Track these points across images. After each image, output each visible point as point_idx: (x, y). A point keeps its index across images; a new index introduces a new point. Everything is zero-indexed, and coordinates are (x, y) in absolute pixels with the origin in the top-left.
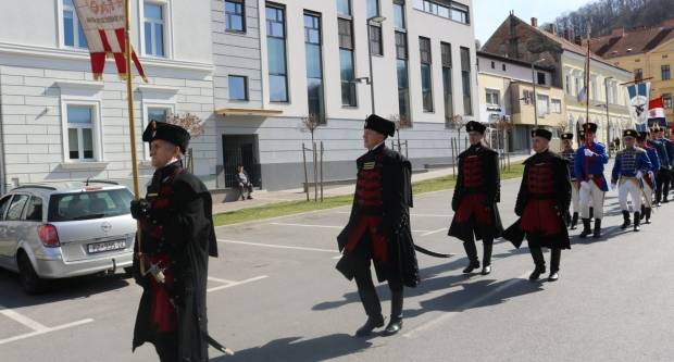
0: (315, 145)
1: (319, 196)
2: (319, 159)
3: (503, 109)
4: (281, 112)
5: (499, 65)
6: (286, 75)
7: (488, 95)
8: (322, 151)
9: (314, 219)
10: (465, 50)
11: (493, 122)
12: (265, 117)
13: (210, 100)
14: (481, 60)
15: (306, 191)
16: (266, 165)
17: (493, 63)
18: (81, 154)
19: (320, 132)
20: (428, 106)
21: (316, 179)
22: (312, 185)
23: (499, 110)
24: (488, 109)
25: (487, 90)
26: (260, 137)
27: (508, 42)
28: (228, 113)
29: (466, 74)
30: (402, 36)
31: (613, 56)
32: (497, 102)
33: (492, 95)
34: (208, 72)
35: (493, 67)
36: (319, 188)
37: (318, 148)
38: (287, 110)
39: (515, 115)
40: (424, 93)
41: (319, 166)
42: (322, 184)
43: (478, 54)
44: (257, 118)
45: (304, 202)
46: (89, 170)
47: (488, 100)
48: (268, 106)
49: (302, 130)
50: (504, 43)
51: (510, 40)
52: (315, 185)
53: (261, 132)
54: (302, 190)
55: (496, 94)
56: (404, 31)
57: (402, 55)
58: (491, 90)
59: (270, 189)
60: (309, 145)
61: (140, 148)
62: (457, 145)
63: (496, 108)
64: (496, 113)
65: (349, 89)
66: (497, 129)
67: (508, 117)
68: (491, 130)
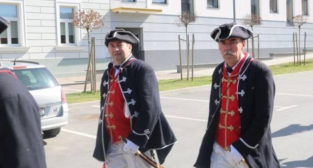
0: (188, 37)
1: (190, 76)
2: (191, 48)
4: (160, 11)
8: (193, 41)
9: (187, 94)
12: (148, 15)
15: (179, 71)
16: (146, 51)
18: (9, 41)
19: (192, 27)
20: (274, 8)
21: (188, 63)
22: (185, 67)
26: (144, 30)
28: (120, 11)
36: (190, 70)
37: (191, 39)
38: (165, 9)
41: (191, 53)
42: (193, 67)
44: (142, 15)
45: (179, 80)
46: (15, 52)
48: (151, 6)
49: (178, 25)
52: (187, 67)
53: (145, 27)
54: (176, 71)
60: (184, 37)
61: (54, 36)
62: (298, 40)
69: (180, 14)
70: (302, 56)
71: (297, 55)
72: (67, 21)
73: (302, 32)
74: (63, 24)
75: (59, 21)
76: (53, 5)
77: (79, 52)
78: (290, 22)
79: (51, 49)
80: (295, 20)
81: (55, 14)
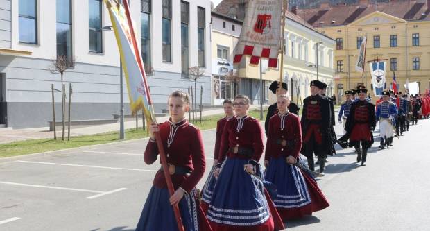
0: (64, 86)
1: (66, 135)
2: (67, 100)
3: (231, 63)
4: (30, 53)
5: (229, 25)
6: (36, 18)
7: (219, 51)
8: (71, 93)
9: (62, 157)
10: (201, 10)
11: (223, 74)
14: (215, 19)
15: (53, 129)
17: (224, 23)
19: (69, 75)
20: (167, 57)
21: (64, 118)
22: (59, 124)
23: (228, 65)
24: (219, 63)
25: (218, 46)
26: (7, 76)
27: (237, 6)
29: (201, 30)
31: (320, 25)
32: (226, 57)
33: (222, 51)
35: (224, 26)
36: (66, 127)
37: (67, 89)
38: (36, 52)
39: (242, 70)
41: (67, 107)
42: (69, 124)
43: (213, 14)
45: (51, 141)
47: (219, 55)
48: (16, 47)
49: (52, 72)
50: (233, 6)
51: (239, 5)
52: (63, 124)
54: (48, 128)
55: (226, 50)
57: (146, 10)
58: (221, 46)
59: (15, 127)
60: (58, 86)
63: (226, 62)
64: (224, 66)
65: (96, 36)
66: (226, 81)
67: (235, 71)
68: (221, 81)
69: (55, 58)
70: (198, 113)
71: (193, 111)
73: (198, 86)
78: (185, 74)
80: (190, 72)
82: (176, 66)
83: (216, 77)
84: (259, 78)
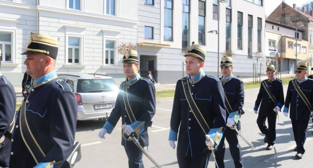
3: (277, 50)
4: (169, 45)
5: (276, 27)
6: (172, 27)
7: (270, 42)
10: (260, 19)
11: (271, 56)
12: (160, 48)
13: (136, 38)
14: (267, 24)
16: (160, 71)
17: (273, 26)
18: (73, 61)
20: (240, 46)
23: (275, 50)
24: (269, 50)
25: (269, 40)
26: (158, 57)
27: (280, 16)
28: (144, 45)
29: (259, 31)
30: (229, 11)
32: (274, 46)
33: (271, 42)
34: (135, 24)
35: (273, 28)
38: (172, 45)
39: (283, 53)
40: (238, 40)
43: (266, 21)
44: (157, 48)
46: (77, 68)
47: (270, 45)
48: (163, 42)
50: (278, 16)
51: (282, 15)
53: (159, 55)
55: (274, 42)
56: (230, 8)
57: (229, 21)
58: (271, 40)
59: (161, 83)
61: (101, 59)
62: (256, 67)
63: (274, 49)
64: (273, 52)
65: (202, 36)
66: (273, 60)
67: (279, 54)
68: (270, 60)
69: (181, 48)
70: (259, 78)
71: (256, 77)
72: (110, 50)
73: (259, 63)
74: (107, 52)
75: (105, 49)
76: (102, 39)
77: (116, 70)
78: (250, 56)
79: (98, 67)
80: (253, 55)
81: (103, 45)
82: (245, 51)
83: (268, 58)
84: (295, 58)
